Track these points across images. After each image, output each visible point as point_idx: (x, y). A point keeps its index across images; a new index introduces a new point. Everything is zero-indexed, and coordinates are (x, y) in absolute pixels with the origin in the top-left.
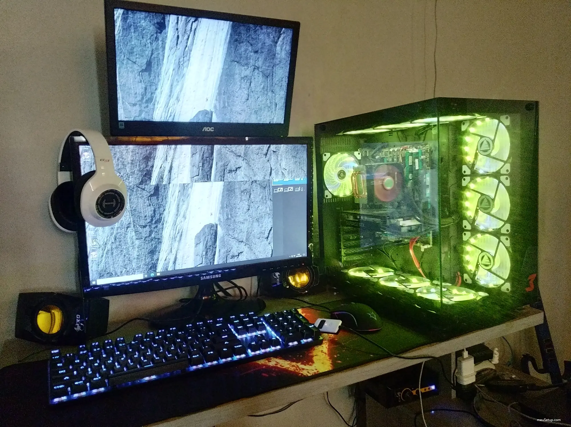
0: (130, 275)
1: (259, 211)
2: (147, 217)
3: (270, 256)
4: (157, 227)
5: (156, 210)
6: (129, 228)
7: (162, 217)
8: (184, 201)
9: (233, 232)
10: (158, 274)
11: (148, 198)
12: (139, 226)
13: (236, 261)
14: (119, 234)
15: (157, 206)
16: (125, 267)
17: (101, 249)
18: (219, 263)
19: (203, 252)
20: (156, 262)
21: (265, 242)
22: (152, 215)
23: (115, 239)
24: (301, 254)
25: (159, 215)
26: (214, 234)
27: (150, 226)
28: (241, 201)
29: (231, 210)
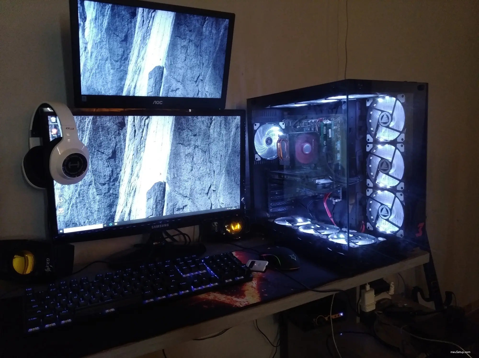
0: (91, 225)
1: (200, 172)
2: (106, 177)
3: (209, 209)
4: (114, 185)
5: (114, 170)
6: (91, 185)
7: (118, 176)
8: (137, 163)
9: (179, 189)
10: (116, 224)
11: (107, 160)
12: (99, 184)
13: (181, 213)
14: (82, 191)
15: (114, 167)
16: (88, 218)
17: (67, 203)
18: (167, 215)
19: (154, 205)
20: (113, 214)
21: (206, 197)
22: (110, 175)
23: (79, 195)
24: (235, 207)
25: (116, 174)
26: (163, 190)
27: (108, 184)
28: (186, 163)
29: (177, 170)
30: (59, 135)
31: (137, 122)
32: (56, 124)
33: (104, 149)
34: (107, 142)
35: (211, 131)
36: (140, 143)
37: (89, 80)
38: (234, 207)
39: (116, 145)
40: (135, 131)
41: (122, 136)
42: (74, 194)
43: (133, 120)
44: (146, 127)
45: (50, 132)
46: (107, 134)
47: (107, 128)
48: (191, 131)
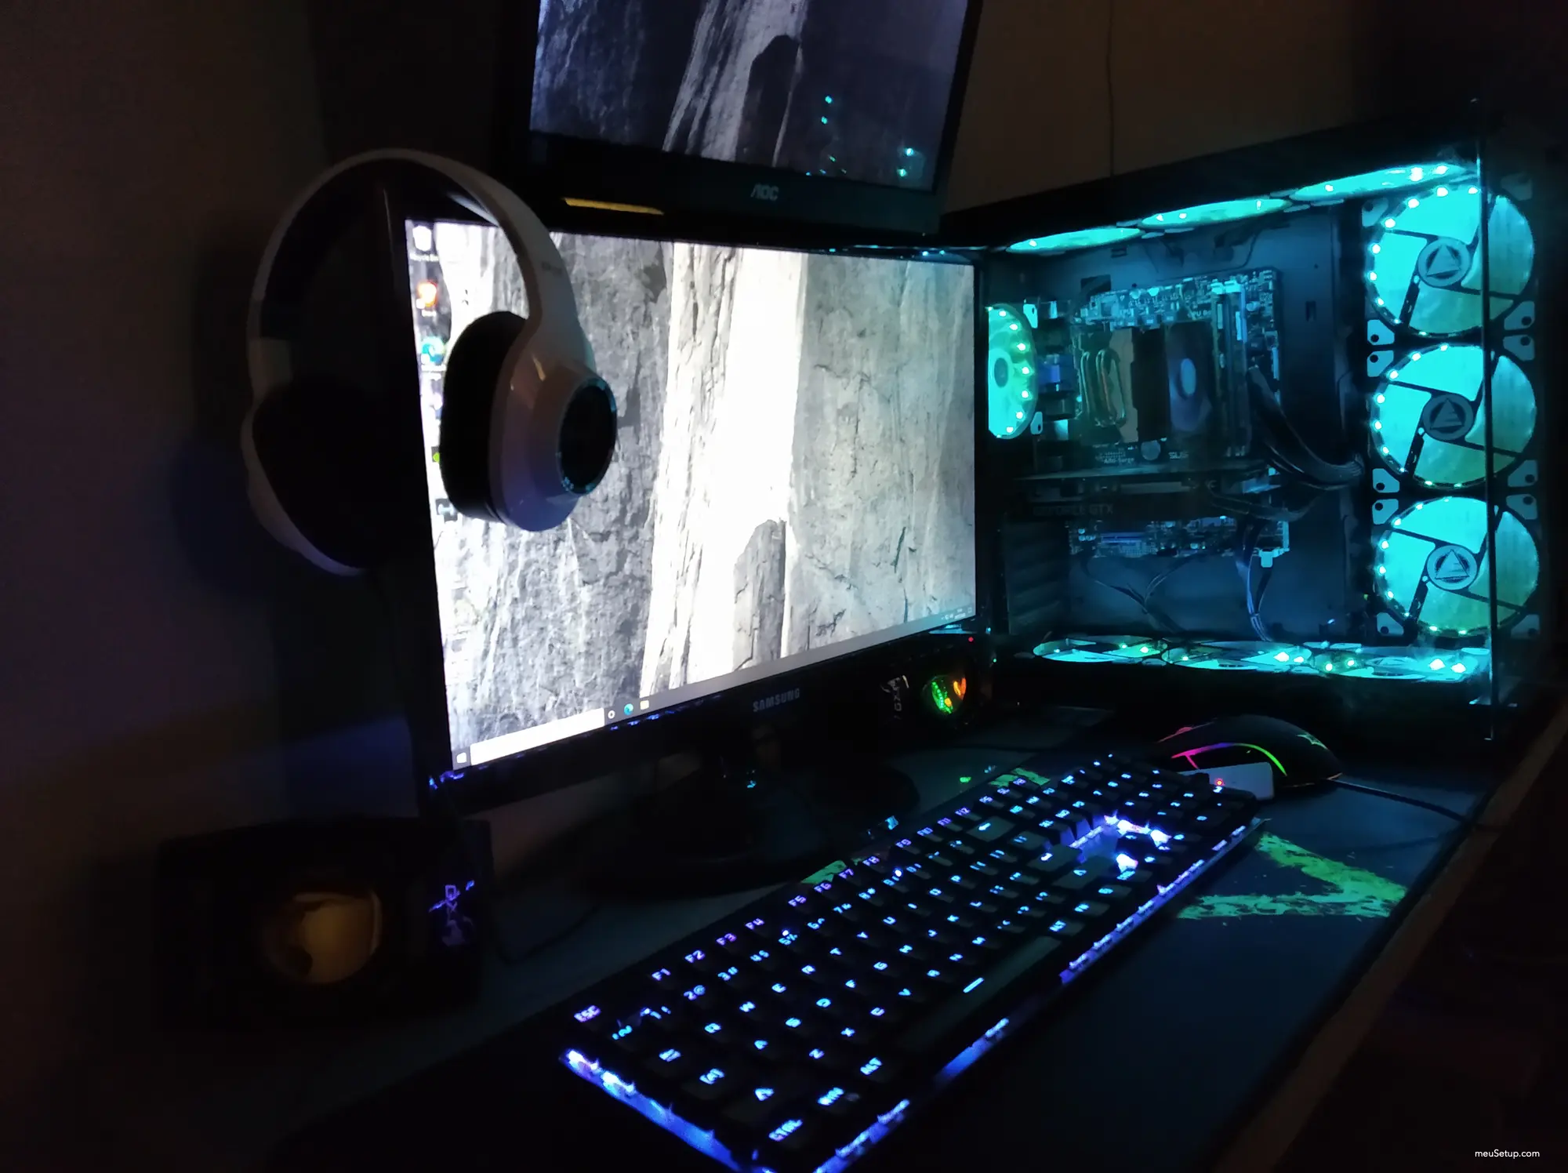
0: (567, 716)
1: (877, 477)
2: (610, 503)
3: (901, 621)
4: (635, 537)
5: (635, 474)
6: (561, 543)
7: (649, 501)
8: (704, 444)
9: (821, 549)
10: (645, 706)
12: (590, 535)
13: (830, 642)
14: (533, 568)
15: (634, 460)
16: (552, 688)
17: (481, 625)
18: (793, 653)
19: (755, 618)
20: (636, 663)
21: (893, 576)
22: (623, 495)
23: (523, 587)
24: (965, 609)
25: (641, 493)
26: (778, 557)
27: (618, 533)
28: (838, 443)
29: (816, 474)
30: (444, 310)
31: (700, 267)
32: (432, 258)
34: (610, 353)
35: (903, 319)
36: (711, 361)
37: (562, 65)
38: (961, 610)
39: (639, 368)
40: (696, 308)
41: (656, 329)
42: (505, 583)
43: (688, 261)
44: (726, 291)
45: (413, 297)
46: (609, 315)
47: (608, 290)
48: (851, 315)
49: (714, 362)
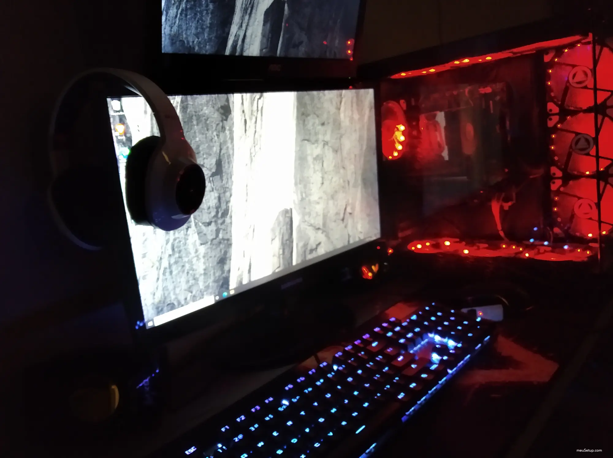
0: (197, 301)
2: (211, 209)
3: (347, 244)
4: (224, 222)
5: (222, 196)
6: (190, 229)
7: (229, 206)
8: (253, 179)
9: (309, 217)
10: (232, 293)
11: (210, 179)
12: (202, 224)
13: (315, 256)
14: (177, 241)
15: (221, 190)
16: (190, 290)
17: (155, 267)
18: (298, 263)
19: (280, 250)
20: (227, 275)
21: (342, 225)
22: (217, 205)
23: (173, 249)
24: (375, 235)
25: (225, 204)
26: (289, 223)
27: (216, 222)
28: (315, 172)
29: (305, 186)
30: (128, 135)
31: (246, 103)
32: (121, 113)
33: (204, 159)
34: (207, 145)
35: (342, 115)
36: (254, 143)
37: (175, 23)
38: (373, 236)
39: (221, 150)
40: (245, 121)
41: (227, 132)
42: (165, 249)
43: (241, 101)
44: (259, 112)
45: (113, 131)
46: (205, 129)
47: (204, 118)
48: (318, 116)
49: (255, 144)
